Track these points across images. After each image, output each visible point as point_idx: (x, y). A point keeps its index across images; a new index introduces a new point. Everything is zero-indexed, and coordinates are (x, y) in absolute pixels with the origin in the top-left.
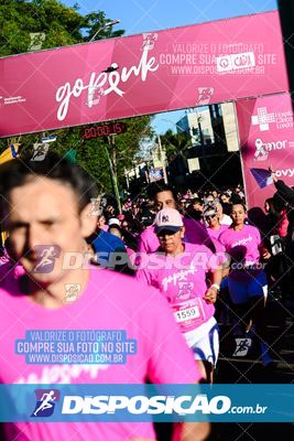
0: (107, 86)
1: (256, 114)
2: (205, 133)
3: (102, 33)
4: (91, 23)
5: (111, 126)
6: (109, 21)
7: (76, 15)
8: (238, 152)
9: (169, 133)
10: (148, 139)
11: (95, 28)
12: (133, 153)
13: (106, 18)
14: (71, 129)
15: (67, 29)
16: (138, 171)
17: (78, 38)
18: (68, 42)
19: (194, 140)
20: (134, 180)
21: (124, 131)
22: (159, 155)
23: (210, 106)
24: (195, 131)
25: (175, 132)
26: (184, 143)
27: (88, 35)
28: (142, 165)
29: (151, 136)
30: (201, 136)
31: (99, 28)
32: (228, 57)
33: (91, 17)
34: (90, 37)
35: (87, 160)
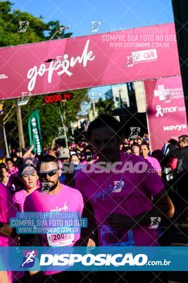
0: (61, 69)
1: (157, 89)
2: (123, 100)
3: (58, 34)
4: (51, 28)
5: (63, 95)
6: (62, 27)
7: (41, 23)
8: (145, 113)
9: (100, 99)
10: (86, 103)
11: (53, 31)
12: (77, 112)
13: (61, 25)
14: (37, 96)
15: (34, 31)
16: (79, 124)
17: (42, 38)
18: (36, 40)
19: (117, 105)
20: (77, 130)
21: (72, 98)
22: (93, 114)
23: (127, 83)
24: (117, 99)
25: (104, 99)
26: (110, 106)
27: (49, 35)
28: (83, 120)
29: (89, 101)
30: (121, 102)
31: (56, 31)
32: (139, 52)
33: (51, 24)
34: (50, 37)
35: (46, 116)
